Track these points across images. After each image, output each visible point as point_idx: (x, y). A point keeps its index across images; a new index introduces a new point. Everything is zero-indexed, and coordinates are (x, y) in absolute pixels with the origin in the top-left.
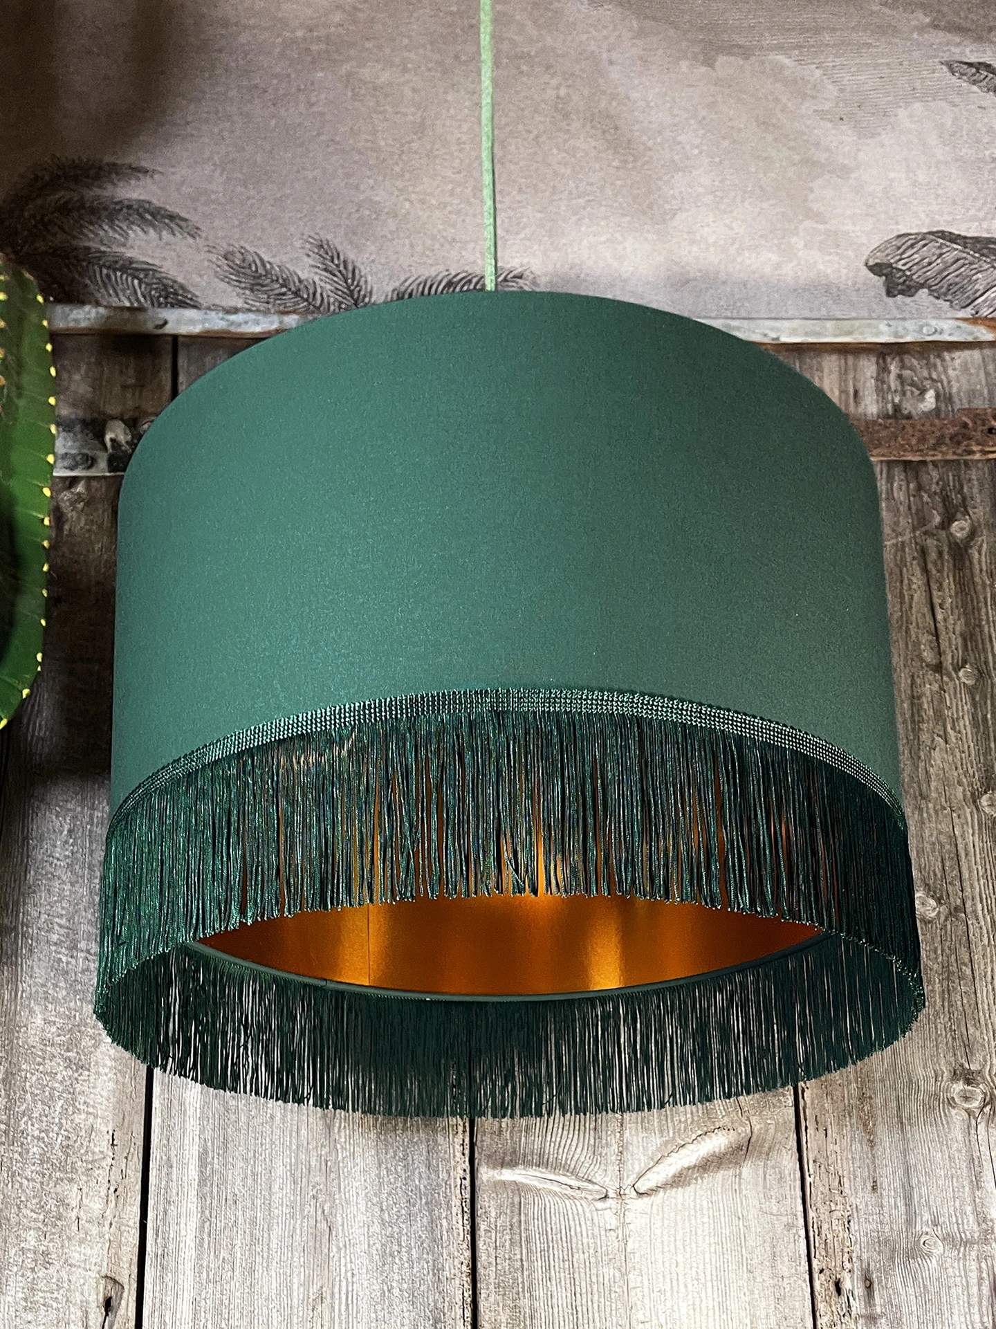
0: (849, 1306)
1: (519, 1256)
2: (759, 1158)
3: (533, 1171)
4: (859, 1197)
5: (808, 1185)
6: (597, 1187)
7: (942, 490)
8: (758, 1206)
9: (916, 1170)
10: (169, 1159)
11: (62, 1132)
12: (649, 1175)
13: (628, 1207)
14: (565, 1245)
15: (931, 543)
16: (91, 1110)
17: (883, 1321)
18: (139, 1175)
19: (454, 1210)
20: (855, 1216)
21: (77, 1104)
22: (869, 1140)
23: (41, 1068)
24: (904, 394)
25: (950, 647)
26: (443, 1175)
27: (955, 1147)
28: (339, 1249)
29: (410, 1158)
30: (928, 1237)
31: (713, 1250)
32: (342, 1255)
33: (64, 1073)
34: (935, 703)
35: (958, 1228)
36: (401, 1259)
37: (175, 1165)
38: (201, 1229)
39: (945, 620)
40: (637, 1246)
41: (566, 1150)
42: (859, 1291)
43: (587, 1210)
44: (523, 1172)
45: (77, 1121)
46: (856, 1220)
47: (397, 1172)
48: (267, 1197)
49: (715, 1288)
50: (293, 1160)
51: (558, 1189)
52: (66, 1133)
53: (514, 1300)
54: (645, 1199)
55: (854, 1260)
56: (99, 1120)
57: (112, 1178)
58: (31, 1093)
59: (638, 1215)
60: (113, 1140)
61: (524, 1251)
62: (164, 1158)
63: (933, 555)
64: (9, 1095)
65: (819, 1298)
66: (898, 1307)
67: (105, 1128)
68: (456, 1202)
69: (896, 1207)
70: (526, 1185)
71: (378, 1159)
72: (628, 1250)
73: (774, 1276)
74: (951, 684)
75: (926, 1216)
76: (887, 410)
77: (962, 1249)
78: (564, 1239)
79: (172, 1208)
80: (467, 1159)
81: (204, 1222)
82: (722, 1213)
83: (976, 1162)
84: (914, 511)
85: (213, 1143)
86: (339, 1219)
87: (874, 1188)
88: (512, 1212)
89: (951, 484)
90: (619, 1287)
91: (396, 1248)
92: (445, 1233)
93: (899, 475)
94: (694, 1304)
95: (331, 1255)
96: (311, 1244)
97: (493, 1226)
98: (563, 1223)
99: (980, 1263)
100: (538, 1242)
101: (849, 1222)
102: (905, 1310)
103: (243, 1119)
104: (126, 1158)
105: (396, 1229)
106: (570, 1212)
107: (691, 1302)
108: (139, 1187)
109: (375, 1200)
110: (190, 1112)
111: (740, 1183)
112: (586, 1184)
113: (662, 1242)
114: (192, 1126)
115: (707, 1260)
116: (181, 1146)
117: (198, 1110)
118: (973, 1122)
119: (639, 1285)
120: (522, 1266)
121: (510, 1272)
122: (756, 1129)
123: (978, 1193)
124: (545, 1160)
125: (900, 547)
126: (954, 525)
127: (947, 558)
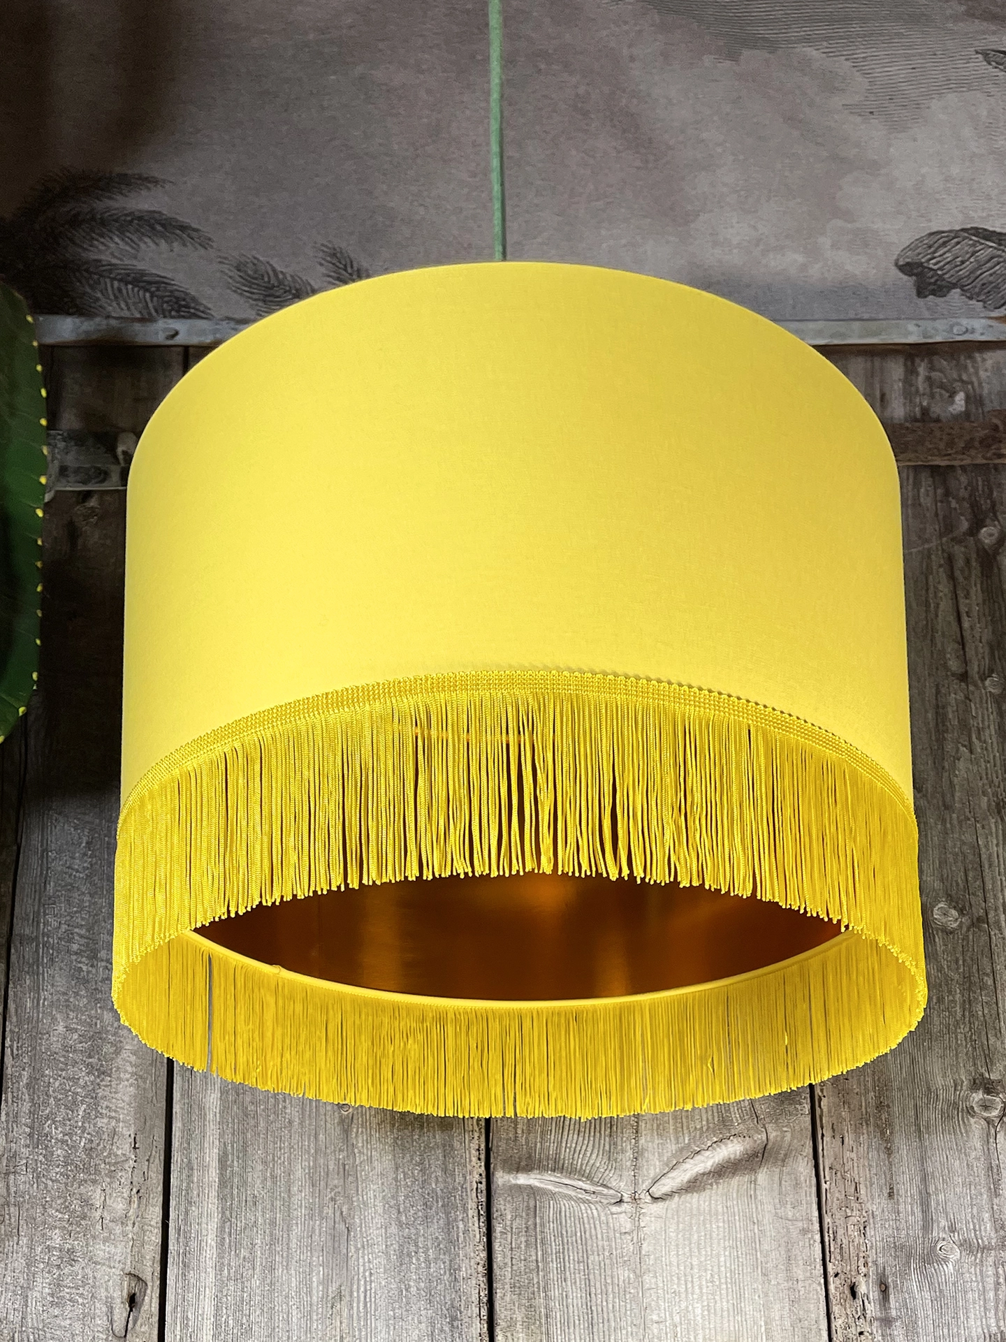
0: (864, 1309)
1: (534, 1258)
2: (774, 1164)
3: (549, 1176)
4: (876, 1204)
5: (824, 1191)
6: (612, 1192)
7: (970, 496)
8: (773, 1211)
9: (933, 1177)
10: (190, 1161)
11: (86, 1135)
12: (664, 1181)
13: (643, 1211)
14: (580, 1247)
15: (958, 550)
16: (113, 1114)
17: (898, 1324)
18: (161, 1177)
19: (471, 1213)
20: (871, 1221)
21: (99, 1108)
22: (886, 1148)
23: (64, 1073)
24: (932, 396)
25: (977, 656)
26: (459, 1179)
27: (973, 1154)
28: (357, 1250)
29: (426, 1162)
30: (945, 1243)
31: (727, 1253)
32: (360, 1254)
33: (87, 1078)
34: (961, 712)
35: (975, 1235)
36: (418, 1259)
37: (195, 1167)
38: (221, 1229)
39: (972, 628)
40: (651, 1249)
41: (581, 1156)
42: (874, 1294)
43: (602, 1214)
44: (539, 1177)
45: (99, 1125)
46: (872, 1226)
47: (413, 1176)
48: (287, 1199)
49: (730, 1290)
50: (311, 1164)
51: (573, 1194)
52: (89, 1136)
53: (529, 1300)
54: (660, 1204)
55: (870, 1264)
56: (121, 1124)
57: (135, 1179)
58: (55, 1098)
59: (653, 1219)
60: (135, 1143)
61: (540, 1253)
62: (185, 1160)
63: (960, 563)
64: (33, 1099)
65: (833, 1301)
66: (914, 1310)
67: (127, 1131)
68: (472, 1205)
69: (913, 1213)
70: (543, 1189)
71: (396, 1164)
72: (643, 1253)
73: (789, 1279)
74: (977, 694)
75: (943, 1223)
76: (915, 413)
77: (979, 1255)
78: (579, 1241)
79: (193, 1208)
80: (483, 1164)
81: (224, 1222)
82: (737, 1218)
83: (995, 1171)
84: (941, 517)
85: (233, 1146)
86: (358, 1221)
87: (891, 1195)
88: (527, 1215)
89: (980, 488)
90: (634, 1288)
91: (413, 1248)
92: (461, 1234)
93: (926, 481)
94: (708, 1305)
95: (350, 1254)
96: (330, 1244)
97: (508, 1229)
98: (578, 1226)
99: (997, 1268)
100: (553, 1244)
101: (865, 1227)
102: (920, 1313)
103: (262, 1124)
104: (148, 1160)
105: (413, 1231)
106: (585, 1215)
107: (705, 1303)
108: (160, 1188)
109: (392, 1203)
110: (210, 1116)
111: (755, 1189)
112: (601, 1188)
113: (677, 1245)
114: (212, 1131)
115: (722, 1264)
116: (202, 1149)
117: (218, 1115)
118: (993, 1131)
119: (653, 1286)
120: (538, 1267)
121: (526, 1273)
122: (772, 1135)
123: (996, 1201)
124: (561, 1165)
125: (926, 554)
126: (982, 531)
127: (974, 564)
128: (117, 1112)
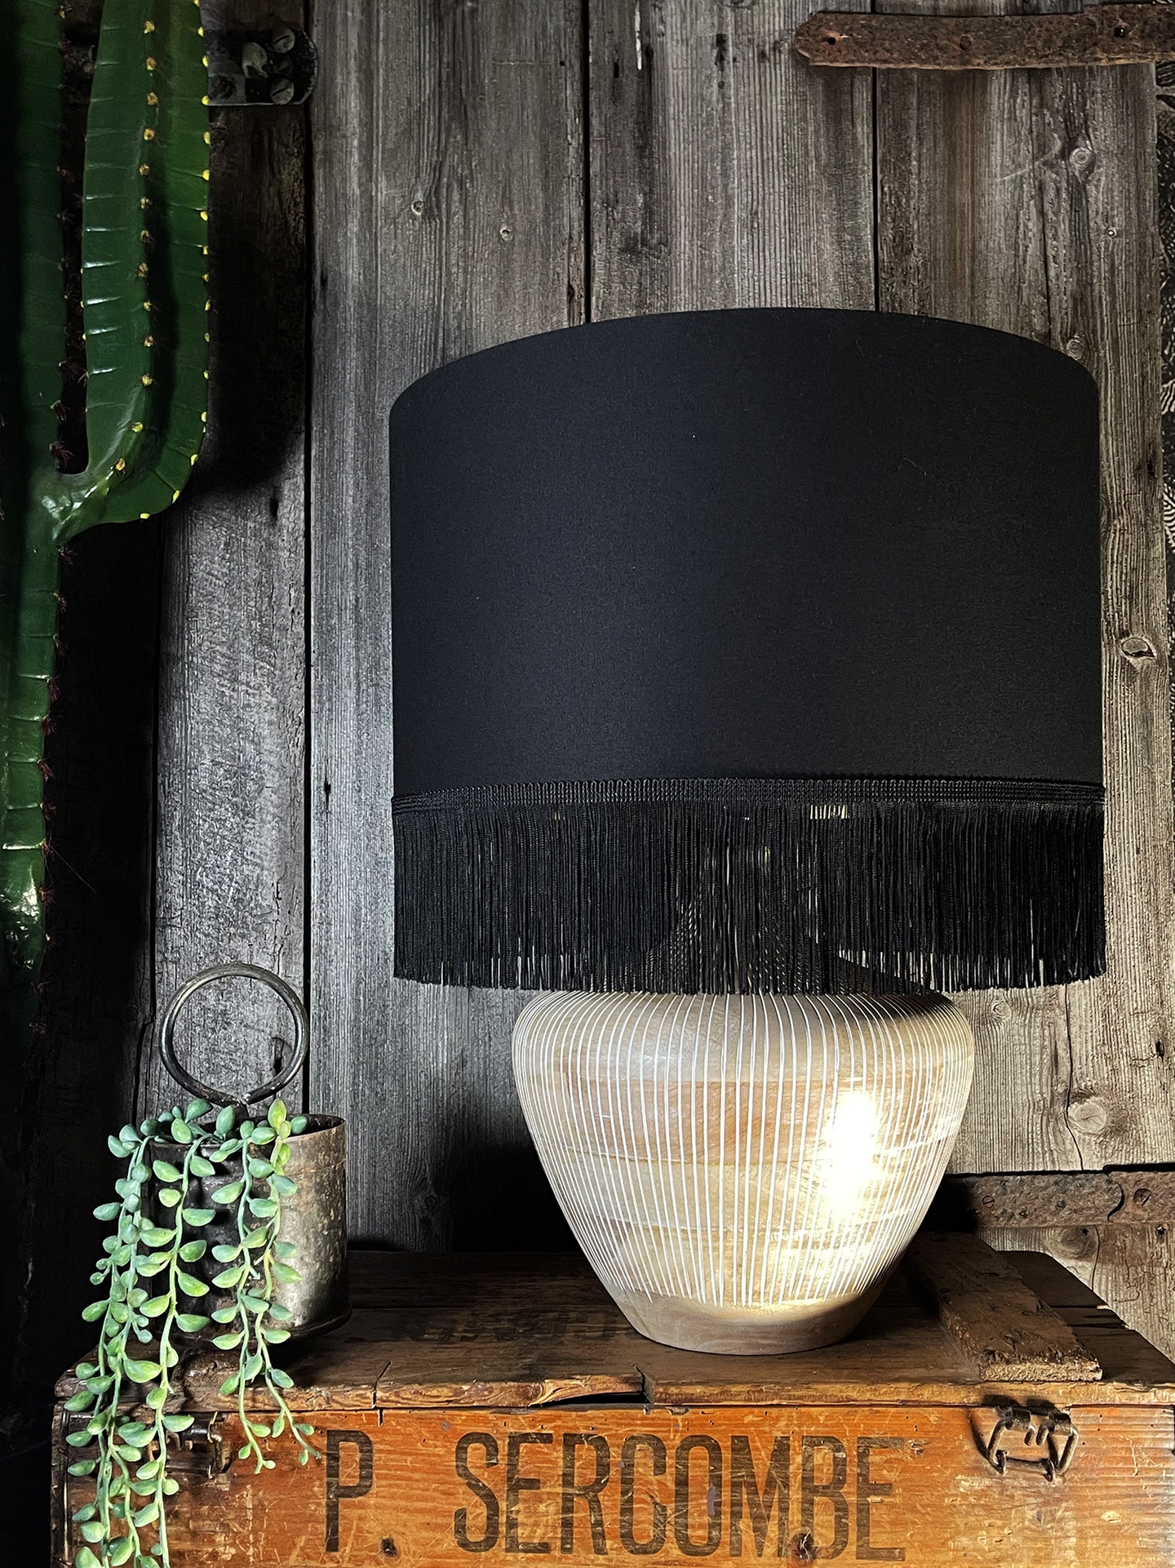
7: (1065, 107)
11: (233, 884)
18: (302, 932)
21: (245, 854)
25: (1060, 311)
39: (1058, 277)
45: (246, 872)
52: (236, 886)
56: (265, 872)
57: (279, 934)
60: (278, 893)
62: (323, 915)
63: (1052, 194)
67: (270, 878)
84: (1035, 134)
89: (1075, 98)
93: (1023, 88)
104: (290, 913)
108: (302, 944)
125: (1018, 183)
126: (1074, 153)
127: (1064, 195)
128: (259, 857)
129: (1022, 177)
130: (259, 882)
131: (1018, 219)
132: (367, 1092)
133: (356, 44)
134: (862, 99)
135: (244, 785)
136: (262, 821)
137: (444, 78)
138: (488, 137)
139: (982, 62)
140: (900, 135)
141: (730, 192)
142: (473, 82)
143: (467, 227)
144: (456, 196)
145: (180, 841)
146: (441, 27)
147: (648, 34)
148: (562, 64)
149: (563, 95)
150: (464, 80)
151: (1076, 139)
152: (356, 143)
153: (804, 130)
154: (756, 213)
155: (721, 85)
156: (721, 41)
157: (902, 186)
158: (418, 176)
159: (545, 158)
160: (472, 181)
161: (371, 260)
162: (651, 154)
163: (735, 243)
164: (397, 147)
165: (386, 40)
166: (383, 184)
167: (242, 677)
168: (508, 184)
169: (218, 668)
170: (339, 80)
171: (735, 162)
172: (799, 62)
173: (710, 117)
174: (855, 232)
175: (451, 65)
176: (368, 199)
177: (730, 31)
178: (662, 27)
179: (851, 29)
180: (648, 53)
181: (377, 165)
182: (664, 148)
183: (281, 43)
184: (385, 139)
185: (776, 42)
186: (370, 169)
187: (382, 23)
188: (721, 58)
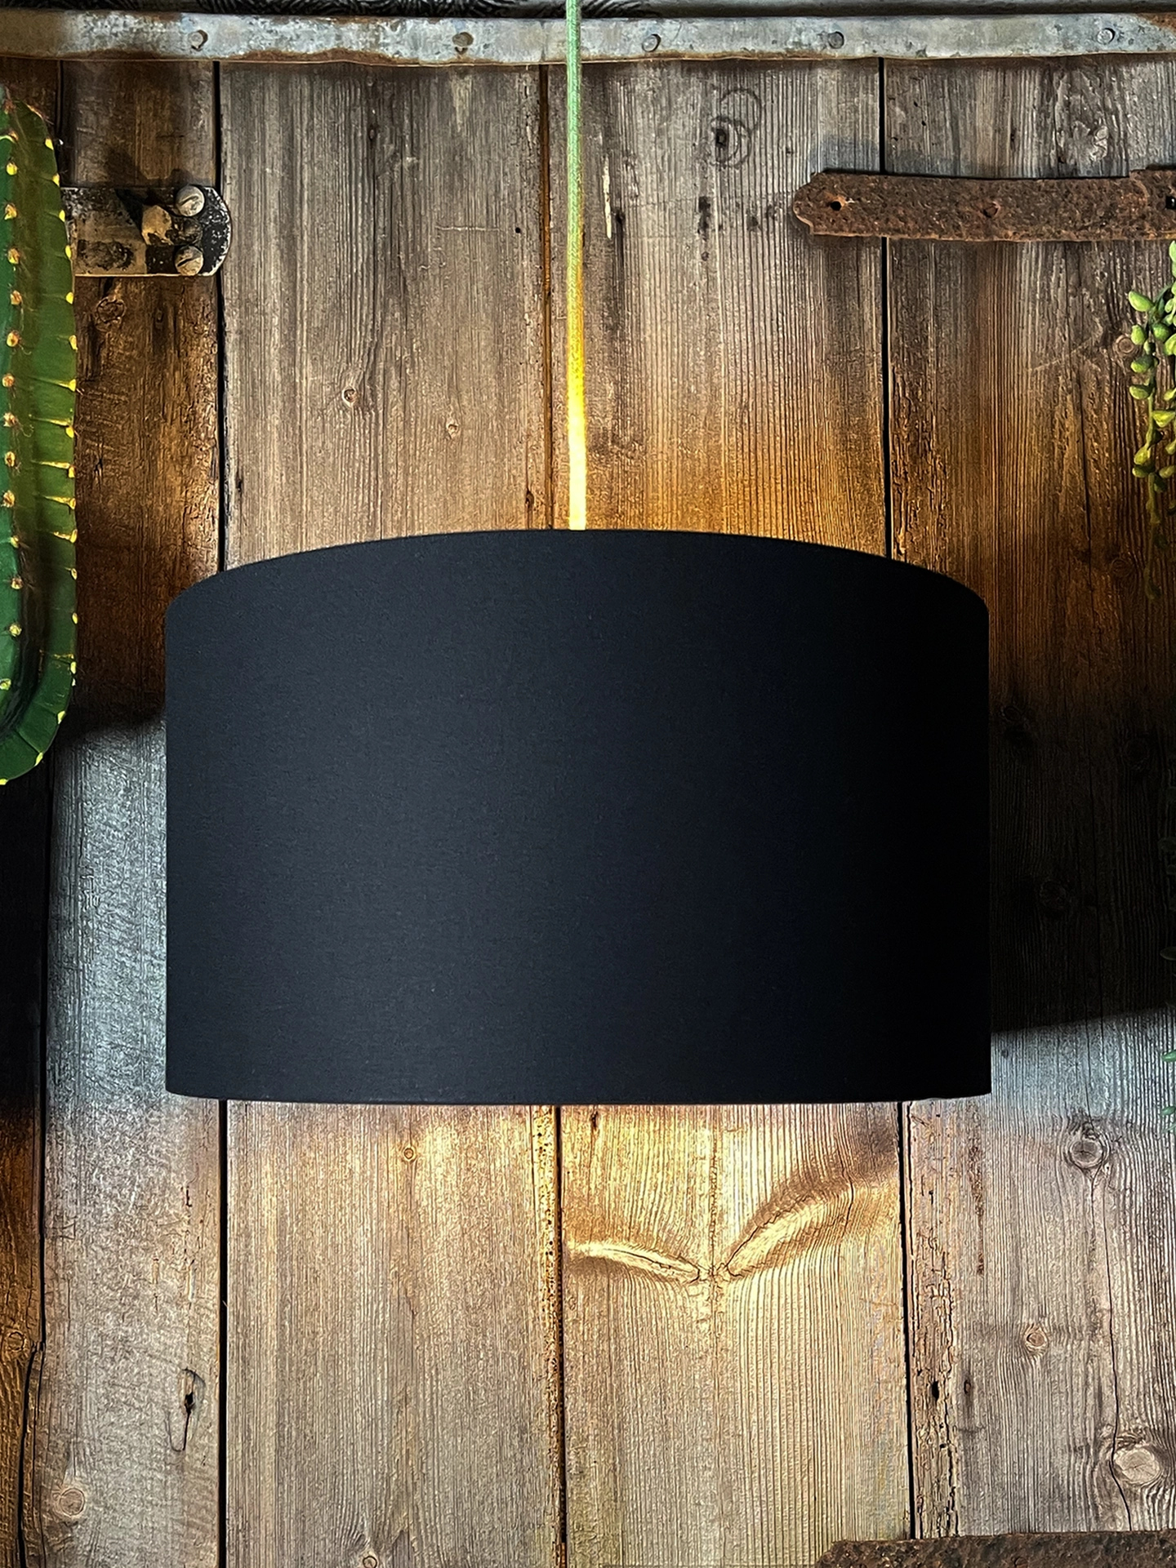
2: (859, 1231)
3: (622, 1246)
7: (1107, 285)
9: (1025, 1245)
10: (247, 1226)
11: (136, 1188)
12: (743, 1253)
15: (1089, 367)
16: (164, 1161)
17: (981, 1435)
22: (977, 1207)
24: (1071, 133)
28: (423, 1340)
32: (426, 1346)
37: (252, 1234)
43: (679, 1296)
45: (149, 1175)
46: (959, 1309)
47: (480, 1245)
50: (374, 1227)
51: (648, 1269)
56: (173, 1175)
57: (188, 1248)
60: (188, 1198)
62: (241, 1225)
63: (1092, 387)
64: (78, 1140)
67: (179, 1183)
70: (617, 1262)
71: (462, 1228)
76: (1049, 161)
79: (252, 1288)
80: (554, 1229)
81: (285, 1305)
84: (1072, 318)
85: (291, 1207)
86: (423, 1303)
93: (1057, 264)
95: (415, 1346)
96: (394, 1332)
103: (322, 1175)
104: (202, 1222)
108: (216, 1259)
110: (267, 1167)
114: (270, 1184)
116: (259, 1210)
117: (275, 1165)
120: (611, 1365)
121: (599, 1374)
125: (1053, 374)
126: (1117, 341)
127: (1107, 390)
128: (167, 1158)
129: (1057, 367)
130: (166, 1186)
131: (1053, 417)
132: (294, 1433)
133: (276, 206)
134: (869, 273)
135: (147, 1071)
136: (169, 1114)
137: (380, 245)
138: (431, 315)
139: (1010, 233)
140: (914, 318)
141: (715, 381)
142: (414, 250)
143: (406, 422)
144: (394, 383)
145: (72, 1138)
146: (376, 184)
147: (619, 196)
148: (518, 230)
149: (519, 267)
150: (403, 248)
151: (1119, 324)
152: (276, 321)
153: (802, 310)
154: (747, 407)
155: (705, 257)
156: (704, 205)
157: (918, 375)
158: (349, 360)
159: (498, 340)
160: (413, 366)
161: (295, 459)
162: (623, 339)
163: (722, 441)
164: (326, 325)
165: (311, 201)
166: (308, 369)
167: (146, 945)
168: (455, 367)
169: (116, 935)
170: (256, 247)
171: (722, 347)
172: (796, 229)
173: (692, 292)
174: (863, 429)
175: (387, 230)
176: (292, 387)
177: (714, 193)
178: (635, 189)
179: (858, 193)
180: (619, 219)
181: (302, 346)
182: (639, 329)
183: (187, 205)
184: (311, 316)
185: (768, 208)
186: (293, 352)
187: (306, 181)
188: (704, 225)
